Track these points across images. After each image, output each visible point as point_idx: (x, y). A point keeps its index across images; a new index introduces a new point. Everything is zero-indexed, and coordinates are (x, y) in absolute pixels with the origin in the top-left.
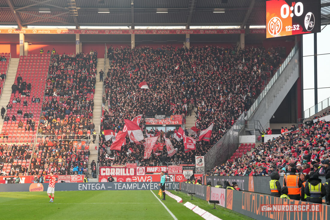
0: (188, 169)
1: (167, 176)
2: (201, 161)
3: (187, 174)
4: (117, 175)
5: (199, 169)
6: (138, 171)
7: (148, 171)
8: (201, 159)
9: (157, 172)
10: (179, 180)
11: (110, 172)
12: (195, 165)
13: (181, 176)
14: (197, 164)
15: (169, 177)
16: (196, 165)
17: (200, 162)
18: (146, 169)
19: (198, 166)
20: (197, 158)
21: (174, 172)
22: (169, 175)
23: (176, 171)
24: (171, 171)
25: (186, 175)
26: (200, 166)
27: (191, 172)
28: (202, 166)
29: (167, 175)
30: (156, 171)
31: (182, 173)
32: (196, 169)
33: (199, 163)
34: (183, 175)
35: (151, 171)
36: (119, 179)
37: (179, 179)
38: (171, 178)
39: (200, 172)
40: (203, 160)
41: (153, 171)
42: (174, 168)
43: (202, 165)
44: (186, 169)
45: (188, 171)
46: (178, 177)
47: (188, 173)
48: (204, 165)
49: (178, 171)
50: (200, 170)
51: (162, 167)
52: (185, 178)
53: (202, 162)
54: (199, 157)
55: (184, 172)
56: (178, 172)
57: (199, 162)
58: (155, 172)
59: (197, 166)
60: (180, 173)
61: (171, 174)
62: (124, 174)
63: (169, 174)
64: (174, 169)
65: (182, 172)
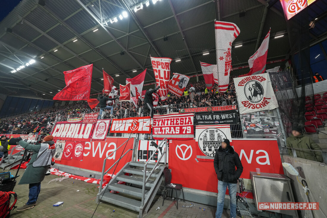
0: (213, 122)
1: (150, 144)
2: (258, 90)
3: (209, 140)
4: (67, 137)
5: (256, 119)
6: (97, 130)
7: (113, 130)
8: (258, 85)
9: (129, 132)
10: (184, 159)
11: (63, 131)
12: (237, 107)
13: (190, 147)
14: (244, 103)
15: (156, 145)
16: (241, 105)
17: (255, 94)
18: (111, 125)
19: (250, 110)
20: (240, 84)
21: (167, 131)
22: (156, 142)
23: (174, 128)
24: (161, 130)
25: (205, 143)
26: (256, 110)
27: (226, 132)
28: (266, 108)
29: (150, 141)
30: (127, 129)
31: (192, 136)
32: (242, 121)
33: (250, 98)
34: (197, 143)
35: (118, 130)
36: (67, 147)
37: (184, 155)
38: (161, 150)
39: (262, 132)
40: (267, 85)
41: (122, 129)
42: (168, 120)
43: (265, 102)
44: (206, 122)
45: (211, 128)
46: (180, 147)
47: (212, 135)
48: (273, 105)
49: (181, 127)
50: (259, 125)
51: (141, 118)
52: (201, 154)
53: (262, 93)
54: (247, 79)
55: (198, 131)
56: (181, 131)
57: (249, 94)
58: (124, 132)
59: (243, 110)
60: (187, 136)
61: (161, 139)
62: (76, 136)
63: (154, 139)
64: (169, 122)
65: (193, 132)
